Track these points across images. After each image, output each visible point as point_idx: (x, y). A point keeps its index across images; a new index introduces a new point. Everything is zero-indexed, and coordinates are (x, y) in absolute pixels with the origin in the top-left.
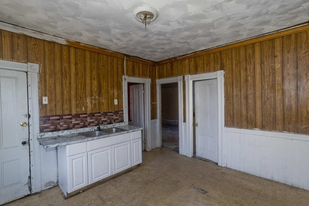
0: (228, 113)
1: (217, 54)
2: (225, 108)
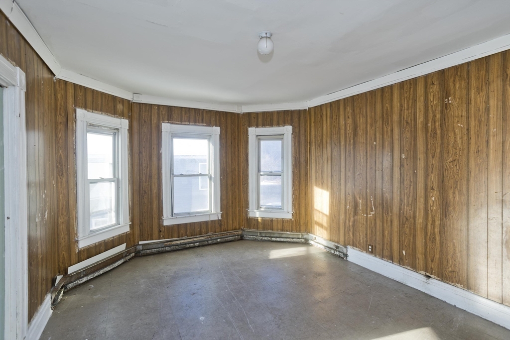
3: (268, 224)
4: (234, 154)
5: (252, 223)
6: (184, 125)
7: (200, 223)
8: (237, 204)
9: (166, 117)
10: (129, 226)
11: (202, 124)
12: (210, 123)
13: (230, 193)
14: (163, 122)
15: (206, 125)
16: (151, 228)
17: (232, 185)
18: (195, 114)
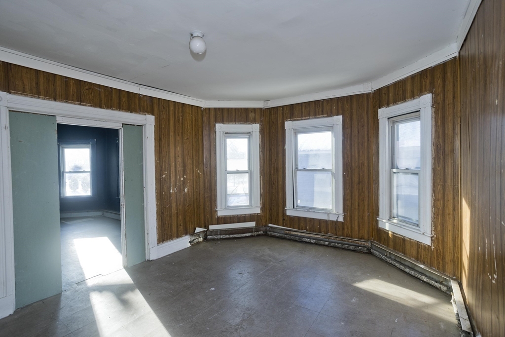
3: (400, 243)
4: (362, 145)
5: (381, 235)
6: (305, 119)
7: (320, 221)
8: (366, 207)
9: (289, 115)
10: (259, 209)
11: (322, 116)
12: (331, 112)
13: (356, 193)
14: (286, 121)
15: (326, 115)
16: (278, 214)
17: (359, 184)
18: (315, 107)
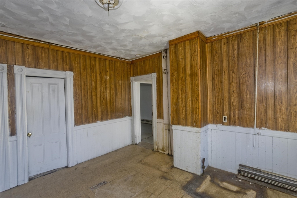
0: (78, 112)
1: (66, 54)
2: (74, 108)
